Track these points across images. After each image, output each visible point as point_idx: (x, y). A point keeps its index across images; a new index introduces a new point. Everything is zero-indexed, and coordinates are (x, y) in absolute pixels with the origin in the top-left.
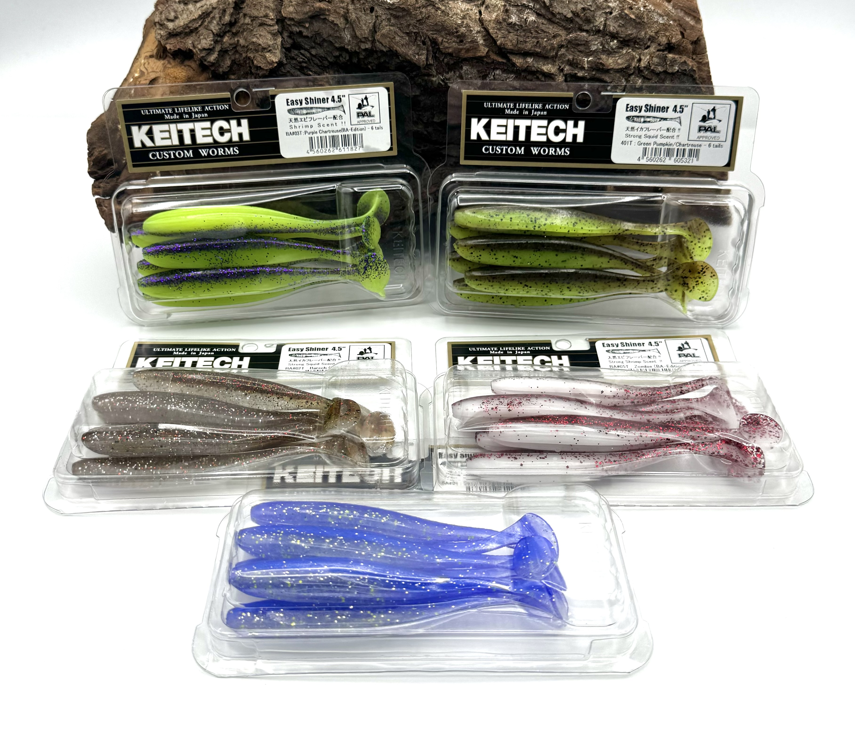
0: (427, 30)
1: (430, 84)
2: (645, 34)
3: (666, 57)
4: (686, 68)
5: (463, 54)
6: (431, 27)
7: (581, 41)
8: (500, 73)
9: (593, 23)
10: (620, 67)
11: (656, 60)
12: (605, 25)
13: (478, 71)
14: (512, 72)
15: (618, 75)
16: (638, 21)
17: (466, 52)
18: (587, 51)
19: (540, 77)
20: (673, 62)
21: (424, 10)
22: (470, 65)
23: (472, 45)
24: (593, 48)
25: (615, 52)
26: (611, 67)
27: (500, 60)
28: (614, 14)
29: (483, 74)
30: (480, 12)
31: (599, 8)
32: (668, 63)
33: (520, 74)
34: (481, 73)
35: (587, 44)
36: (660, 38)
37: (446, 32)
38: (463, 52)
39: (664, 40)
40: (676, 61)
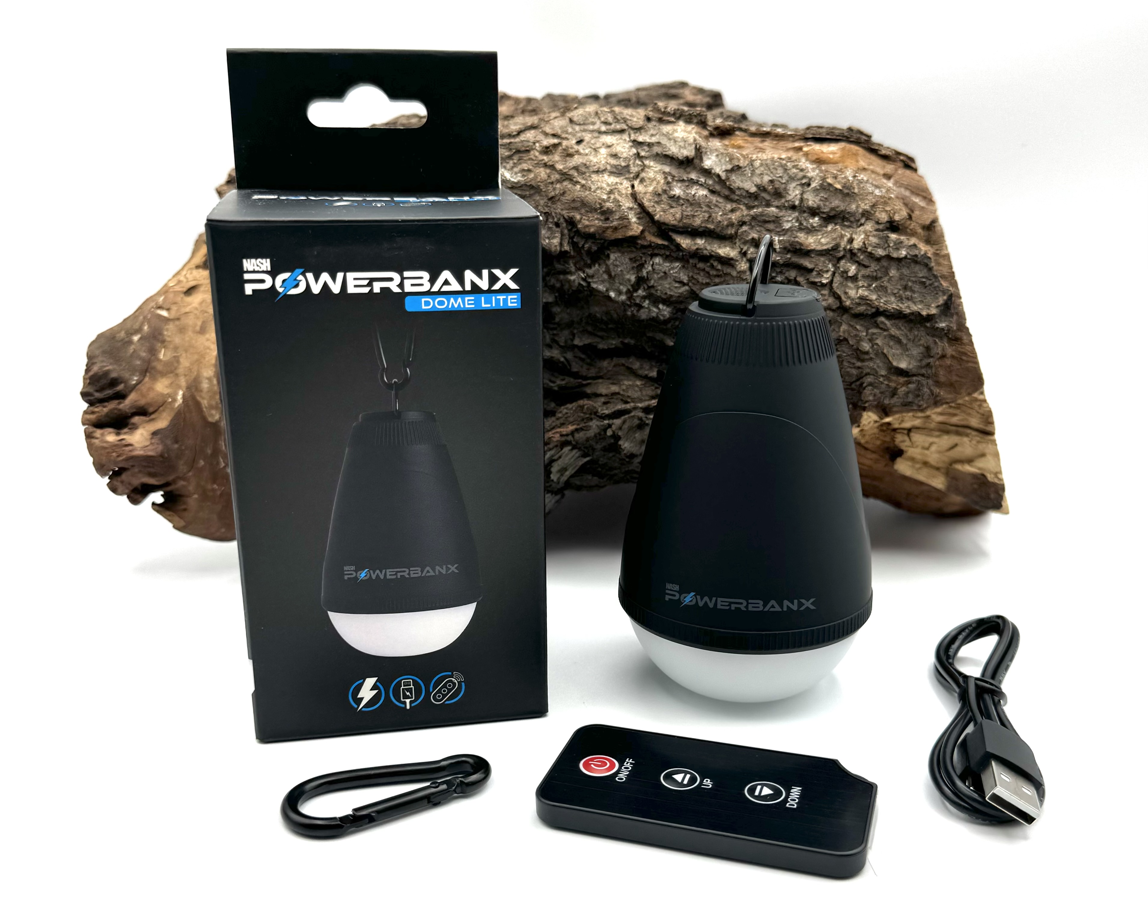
0: (562, 210)
1: (566, 287)
2: (857, 207)
3: (888, 237)
4: (916, 252)
5: (611, 235)
6: (567, 205)
7: (769, 216)
8: (661, 261)
9: (785, 197)
10: (825, 247)
11: (873, 240)
12: (802, 200)
13: (631, 259)
14: (677, 259)
15: (822, 259)
16: (846, 191)
17: (613, 232)
18: (778, 230)
19: (715, 264)
20: (899, 245)
21: (558, 186)
22: (620, 251)
23: (621, 222)
24: (787, 226)
25: (816, 230)
26: (812, 248)
27: (660, 242)
28: (813, 185)
29: (638, 263)
30: (633, 186)
31: (792, 179)
32: (891, 245)
33: (688, 262)
34: (635, 262)
35: (777, 220)
36: (877, 214)
37: (587, 209)
38: (609, 232)
39: (884, 217)
40: (902, 242)
